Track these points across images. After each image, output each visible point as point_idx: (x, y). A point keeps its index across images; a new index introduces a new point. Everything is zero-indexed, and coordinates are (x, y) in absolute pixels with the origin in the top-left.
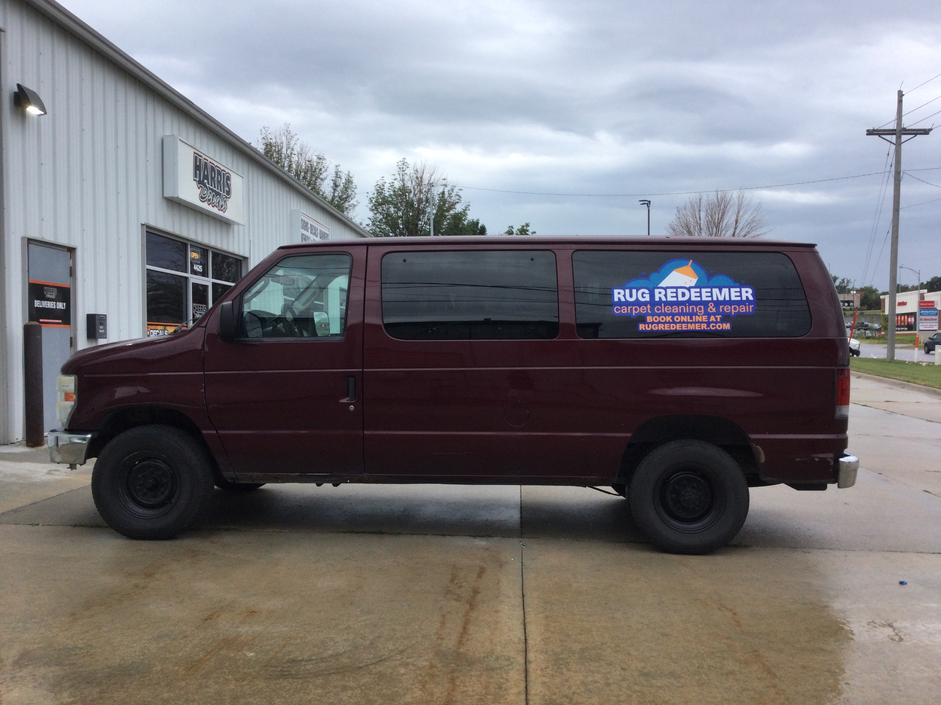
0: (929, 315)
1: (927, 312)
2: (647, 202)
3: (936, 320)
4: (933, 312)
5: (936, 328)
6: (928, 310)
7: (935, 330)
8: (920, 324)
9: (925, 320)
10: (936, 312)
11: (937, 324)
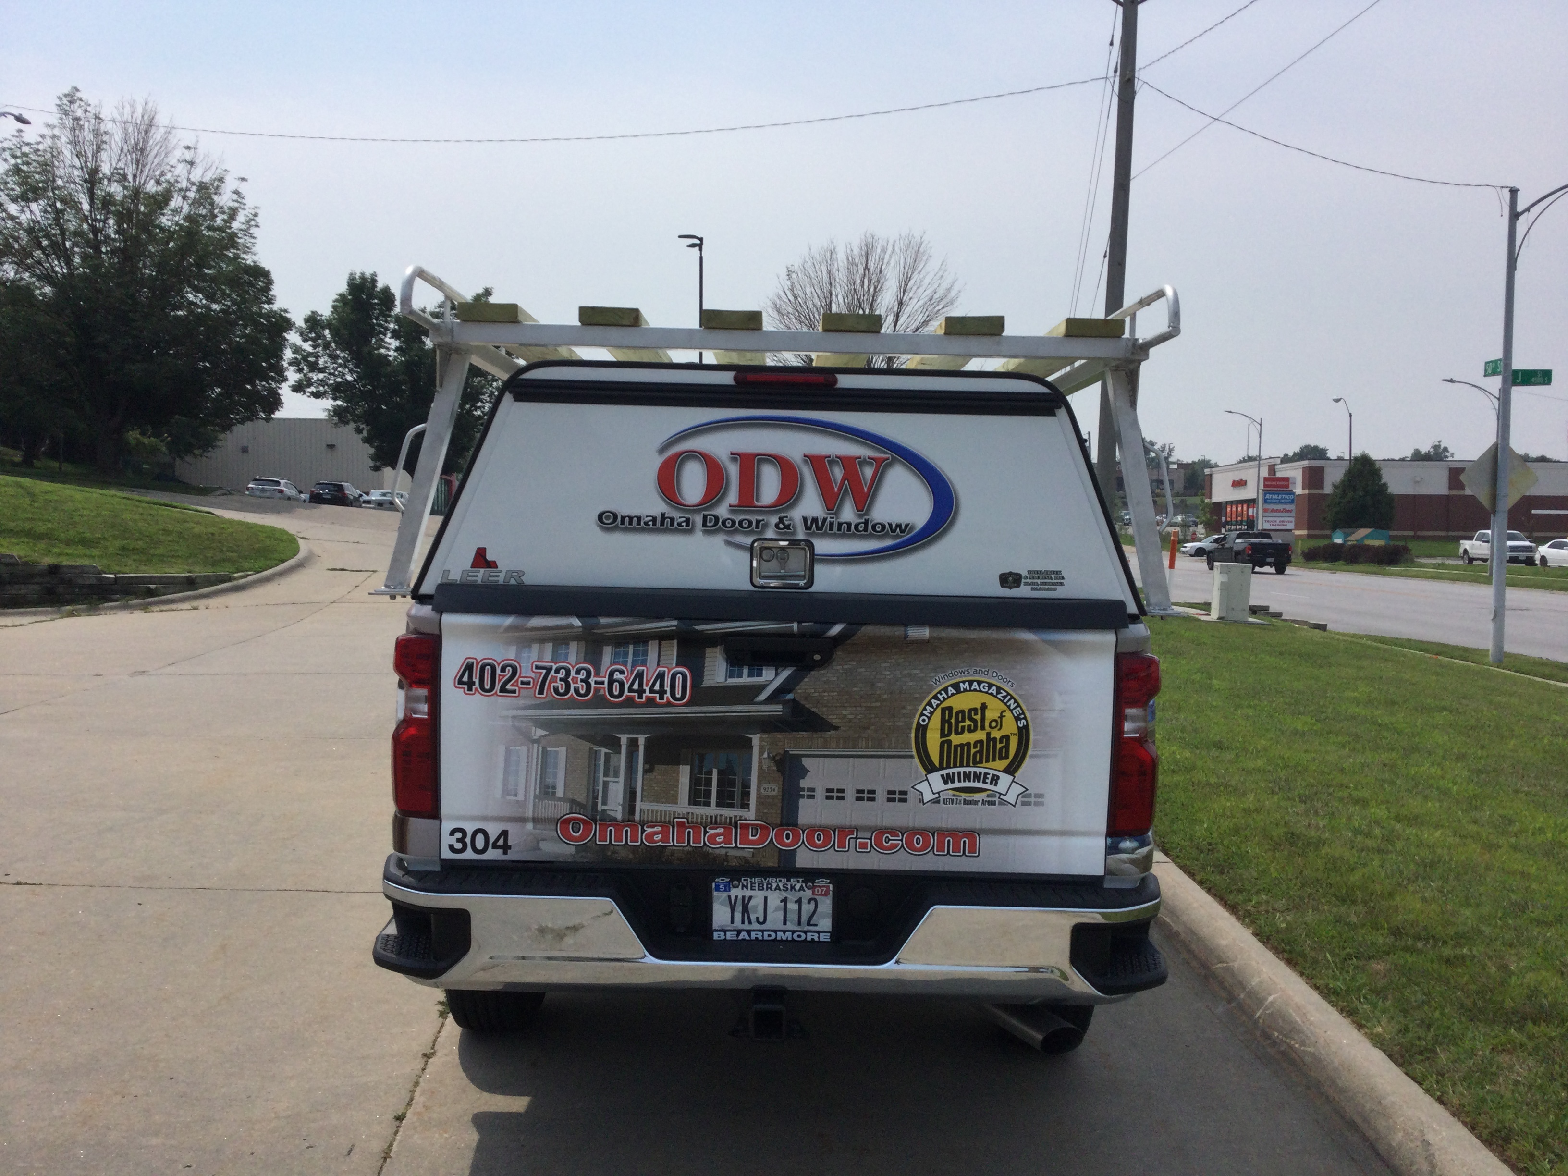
0: (1280, 502)
1: (1276, 496)
2: (698, 242)
3: (1290, 511)
4: (1287, 497)
5: (1290, 526)
6: (1278, 494)
7: (1290, 530)
8: (1265, 519)
9: (1273, 511)
10: (1292, 497)
11: (1293, 519)
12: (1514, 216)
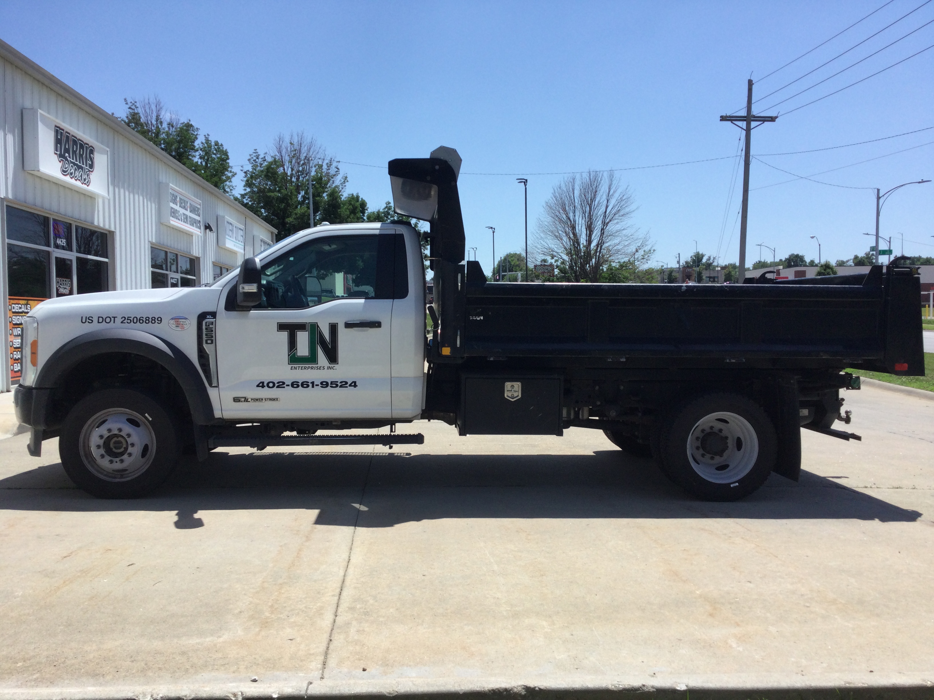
2: (524, 181)
12: (879, 198)
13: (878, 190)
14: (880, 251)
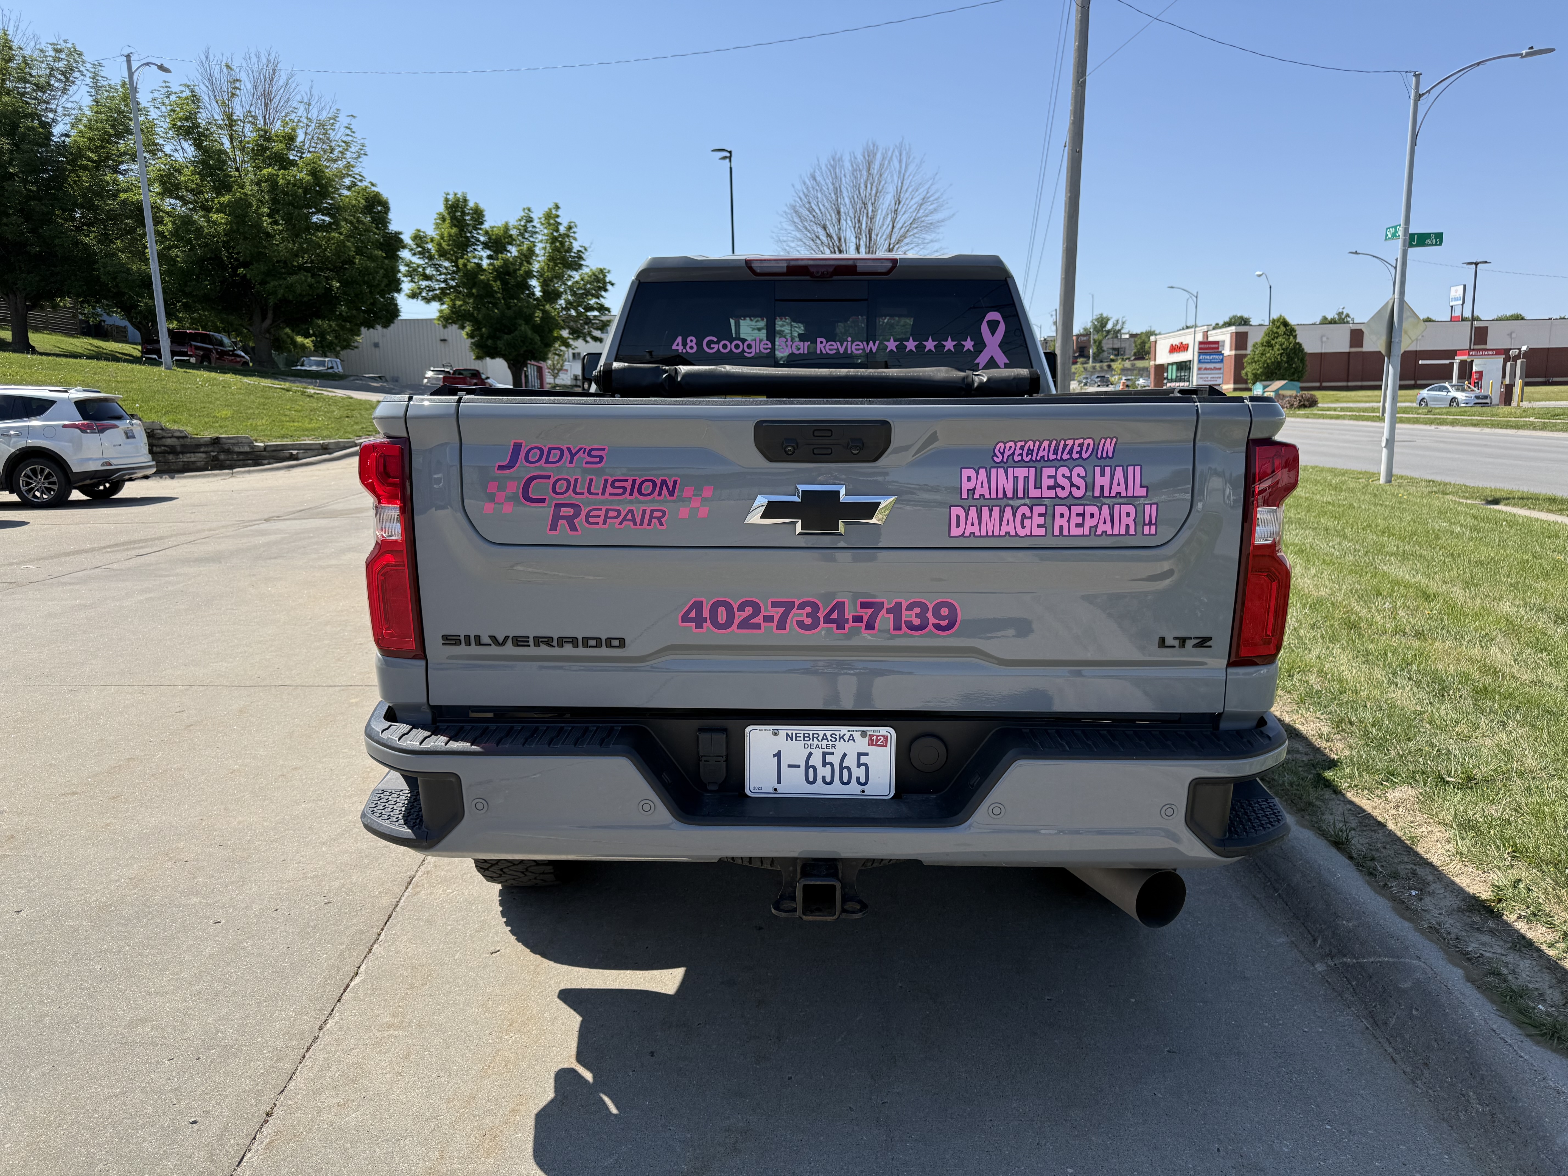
0: (1211, 362)
1: (1208, 357)
2: (728, 155)
3: (1220, 369)
4: (1217, 357)
5: (1219, 381)
6: (1210, 355)
8: (1199, 376)
9: (1206, 369)
10: (1221, 357)
11: (1222, 376)
12: (1417, 97)
13: (1417, 76)
14: (1412, 236)
